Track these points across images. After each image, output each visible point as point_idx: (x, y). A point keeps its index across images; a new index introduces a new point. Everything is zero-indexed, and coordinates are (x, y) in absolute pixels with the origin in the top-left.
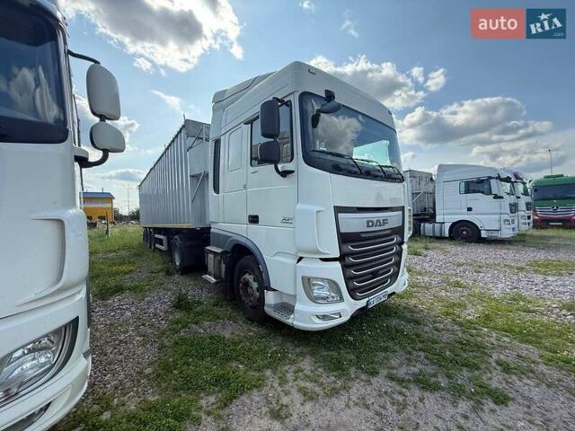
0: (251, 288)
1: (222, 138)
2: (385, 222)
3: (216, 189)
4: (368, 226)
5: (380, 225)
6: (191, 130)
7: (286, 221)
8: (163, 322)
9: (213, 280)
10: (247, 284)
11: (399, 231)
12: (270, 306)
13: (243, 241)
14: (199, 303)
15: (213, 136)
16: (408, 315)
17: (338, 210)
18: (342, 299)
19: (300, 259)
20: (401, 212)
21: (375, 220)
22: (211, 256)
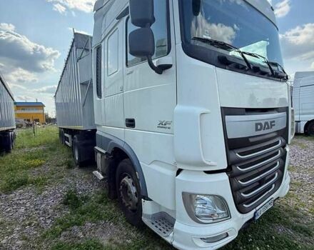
0: (130, 192)
1: (102, 44)
2: (272, 123)
3: (99, 94)
4: (257, 130)
5: (268, 128)
6: (80, 42)
7: (163, 125)
8: (49, 221)
9: (101, 177)
10: (126, 187)
11: (284, 133)
12: (147, 216)
13: (121, 144)
14: (86, 199)
15: (95, 43)
16: (292, 220)
17: (226, 111)
18: (229, 216)
19: (179, 171)
20: (284, 114)
21: (263, 123)
22: (99, 155)
